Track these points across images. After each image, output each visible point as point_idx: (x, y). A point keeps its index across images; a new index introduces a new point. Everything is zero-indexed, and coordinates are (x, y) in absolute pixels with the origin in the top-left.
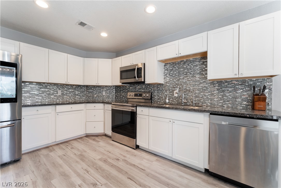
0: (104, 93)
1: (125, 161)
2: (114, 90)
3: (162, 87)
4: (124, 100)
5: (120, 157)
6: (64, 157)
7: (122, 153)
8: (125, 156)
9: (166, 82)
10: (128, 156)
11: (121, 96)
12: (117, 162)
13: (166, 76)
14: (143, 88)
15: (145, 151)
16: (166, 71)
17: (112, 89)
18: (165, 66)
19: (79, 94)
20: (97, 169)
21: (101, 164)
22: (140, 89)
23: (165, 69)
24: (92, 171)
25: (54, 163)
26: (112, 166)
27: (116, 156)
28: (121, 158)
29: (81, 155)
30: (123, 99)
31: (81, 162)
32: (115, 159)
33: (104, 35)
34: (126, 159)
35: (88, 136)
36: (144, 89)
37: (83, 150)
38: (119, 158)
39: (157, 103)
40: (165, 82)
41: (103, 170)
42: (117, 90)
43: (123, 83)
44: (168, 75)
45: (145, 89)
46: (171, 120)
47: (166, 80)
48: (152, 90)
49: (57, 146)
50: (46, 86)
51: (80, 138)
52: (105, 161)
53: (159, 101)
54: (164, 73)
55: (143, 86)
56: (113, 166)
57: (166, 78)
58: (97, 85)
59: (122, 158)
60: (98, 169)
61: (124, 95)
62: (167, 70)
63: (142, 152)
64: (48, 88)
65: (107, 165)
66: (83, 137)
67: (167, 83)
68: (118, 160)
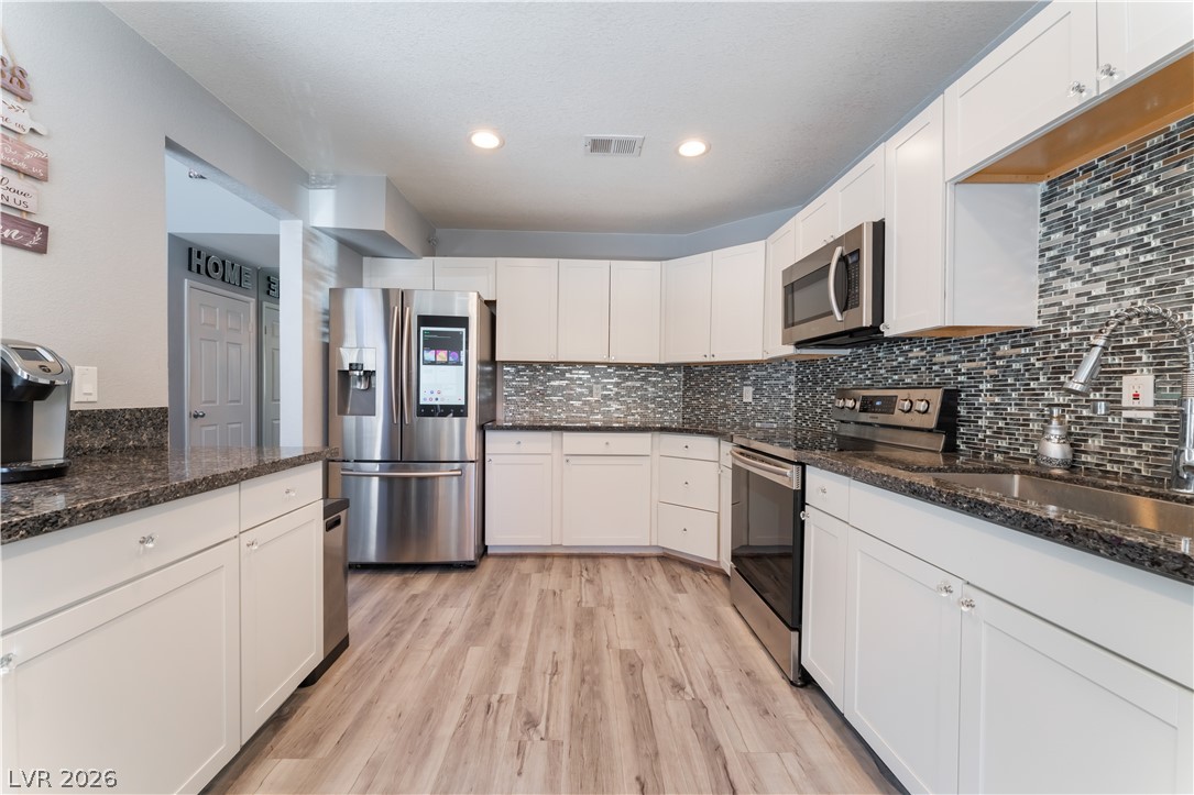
0: (748, 394)
1: (700, 706)
2: (792, 378)
3: (1023, 351)
4: (829, 428)
5: (694, 681)
6: (549, 600)
7: (719, 671)
8: (719, 690)
9: (1056, 310)
10: (732, 695)
11: (819, 411)
12: (665, 697)
13: (1052, 274)
14: (913, 362)
15: (840, 722)
16: (1057, 237)
17: (784, 377)
18: (1047, 198)
19: (660, 397)
20: (583, 681)
21: (611, 669)
22: (894, 370)
23: (1049, 219)
24: (566, 677)
25: (516, 604)
26: (636, 697)
27: (686, 670)
28: (696, 687)
29: (591, 613)
30: (823, 425)
31: (569, 635)
32: (672, 680)
33: (693, 148)
34: (711, 703)
35: (666, 558)
36: (916, 370)
37: (611, 598)
38: (691, 684)
39: (989, 457)
40: (1045, 312)
41: (595, 695)
42: (802, 381)
43: (799, 345)
44: (1070, 259)
45: (923, 368)
46: (956, 585)
47: (1054, 299)
48: (958, 372)
49: (565, 559)
50: (563, 373)
51: (634, 559)
52: (632, 667)
53: (1003, 444)
54: (1043, 252)
55: (911, 351)
56: (637, 699)
57: (1055, 284)
58: (708, 360)
59: (698, 691)
60: (588, 682)
61: (830, 406)
62: (1067, 224)
63: (819, 718)
64: (568, 379)
65: (622, 686)
66: (650, 557)
67: (1061, 317)
68: (678, 687)
